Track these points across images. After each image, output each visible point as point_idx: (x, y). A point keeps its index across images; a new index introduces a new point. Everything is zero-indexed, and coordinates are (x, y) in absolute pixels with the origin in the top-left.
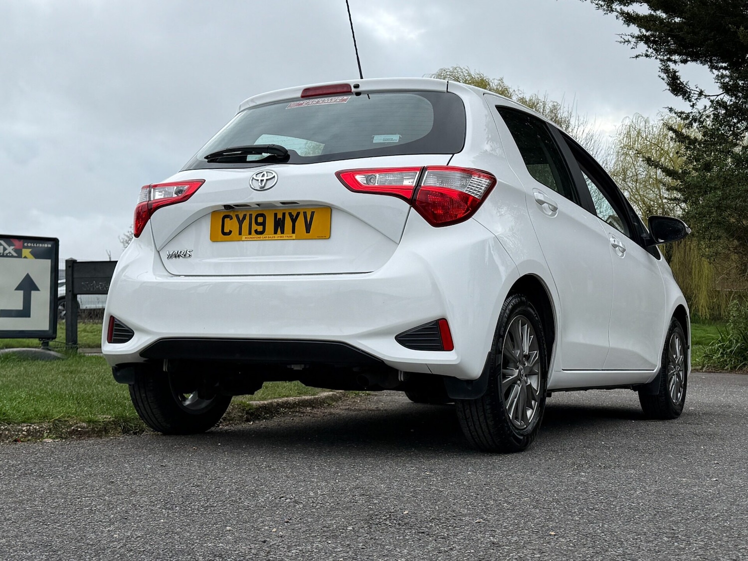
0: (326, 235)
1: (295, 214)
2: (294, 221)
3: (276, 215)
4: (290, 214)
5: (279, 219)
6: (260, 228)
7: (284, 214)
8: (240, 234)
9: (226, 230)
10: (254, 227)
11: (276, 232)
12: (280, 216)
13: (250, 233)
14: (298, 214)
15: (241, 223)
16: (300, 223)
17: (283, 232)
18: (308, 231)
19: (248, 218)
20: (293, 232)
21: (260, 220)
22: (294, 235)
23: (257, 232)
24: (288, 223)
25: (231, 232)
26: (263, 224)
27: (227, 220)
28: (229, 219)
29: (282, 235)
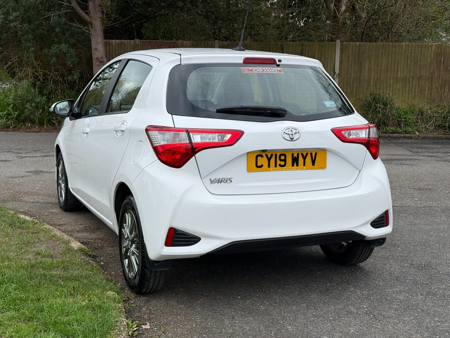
0: (323, 167)
1: (305, 154)
2: (304, 158)
3: (293, 155)
4: (302, 154)
5: (295, 157)
6: (283, 163)
7: (298, 154)
8: (269, 166)
9: (259, 164)
10: (279, 162)
11: (293, 165)
12: (295, 155)
13: (276, 166)
14: (307, 154)
15: (269, 159)
16: (309, 160)
17: (297, 165)
18: (313, 164)
19: (274, 156)
20: (304, 165)
21: (283, 158)
22: (305, 167)
23: (280, 165)
24: (301, 160)
25: (262, 166)
26: (285, 160)
27: (259, 158)
28: (261, 157)
29: (297, 167)
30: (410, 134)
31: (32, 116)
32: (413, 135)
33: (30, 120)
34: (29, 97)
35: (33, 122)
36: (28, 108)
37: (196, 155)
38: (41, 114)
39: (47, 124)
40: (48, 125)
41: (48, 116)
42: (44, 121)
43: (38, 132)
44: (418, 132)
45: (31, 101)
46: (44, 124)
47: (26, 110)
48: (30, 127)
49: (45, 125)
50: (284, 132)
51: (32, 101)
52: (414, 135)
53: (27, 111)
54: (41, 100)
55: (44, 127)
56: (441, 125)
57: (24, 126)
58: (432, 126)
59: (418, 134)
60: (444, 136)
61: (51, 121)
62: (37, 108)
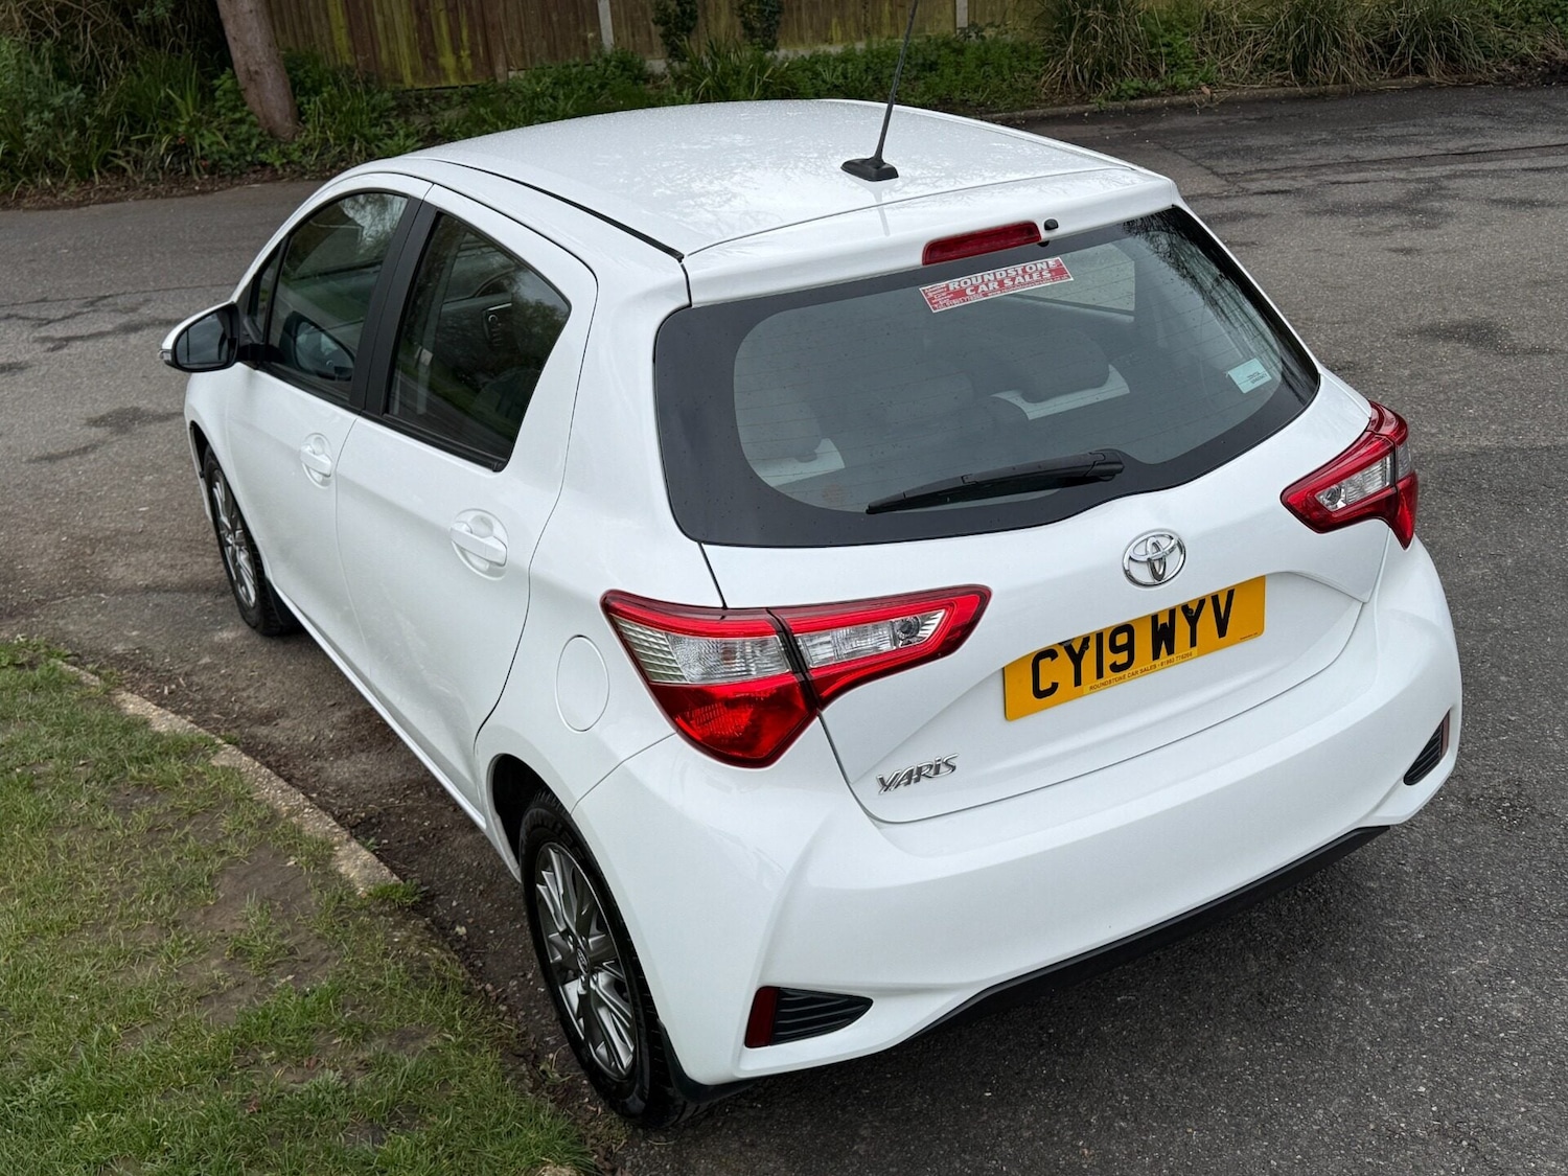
0: (1255, 629)
1: (1194, 607)
2: (1193, 620)
3: (1155, 619)
4: (1185, 613)
5: (1164, 625)
6: (1122, 658)
7: (1172, 613)
8: (1078, 682)
9: (1044, 685)
10: (1109, 659)
11: (1156, 656)
12: (1164, 620)
13: (1100, 675)
14: (1201, 604)
16: (1207, 620)
17: (1170, 651)
18: (1222, 631)
19: (1093, 643)
20: (1193, 643)
21: (1122, 639)
22: (1195, 649)
23: (1115, 668)
24: (1182, 627)
25: (1055, 686)
26: (1129, 647)
27: (1044, 663)
28: (1049, 659)
29: (1171, 657)
30: (1187, 94)
31: (50, 152)
32: (1194, 98)
33: (47, 164)
34: (30, 93)
35: (56, 170)
36: (35, 128)
37: (825, 713)
38: (77, 143)
39: (100, 173)
40: (105, 173)
41: (98, 147)
42: (89, 163)
43: (78, 205)
44: (1209, 85)
45: (36, 105)
46: (91, 174)
47: (29, 135)
48: (49, 187)
49: (96, 176)
50: (1130, 558)
51: (42, 105)
52: (1198, 97)
53: (33, 139)
54: (67, 99)
55: (94, 183)
56: (1272, 56)
57: (31, 187)
58: (1246, 62)
59: (1207, 91)
60: (1281, 90)
61: (112, 161)
62: (60, 122)
